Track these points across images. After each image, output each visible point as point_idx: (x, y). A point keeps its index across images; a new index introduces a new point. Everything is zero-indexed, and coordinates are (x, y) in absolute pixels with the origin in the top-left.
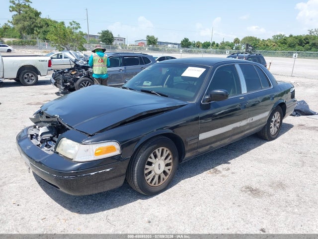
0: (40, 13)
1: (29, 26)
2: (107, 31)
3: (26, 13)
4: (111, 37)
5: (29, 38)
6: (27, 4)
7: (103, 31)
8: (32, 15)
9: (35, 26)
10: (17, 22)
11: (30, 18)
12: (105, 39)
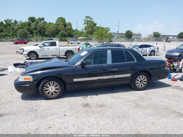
0: (96, 24)
1: (91, 31)
2: (129, 31)
3: (90, 25)
4: (131, 33)
5: (90, 36)
6: (91, 20)
7: (126, 31)
8: (93, 25)
9: (94, 31)
10: (86, 29)
11: (92, 27)
12: (128, 35)
